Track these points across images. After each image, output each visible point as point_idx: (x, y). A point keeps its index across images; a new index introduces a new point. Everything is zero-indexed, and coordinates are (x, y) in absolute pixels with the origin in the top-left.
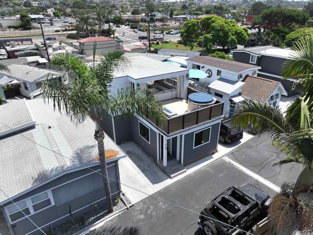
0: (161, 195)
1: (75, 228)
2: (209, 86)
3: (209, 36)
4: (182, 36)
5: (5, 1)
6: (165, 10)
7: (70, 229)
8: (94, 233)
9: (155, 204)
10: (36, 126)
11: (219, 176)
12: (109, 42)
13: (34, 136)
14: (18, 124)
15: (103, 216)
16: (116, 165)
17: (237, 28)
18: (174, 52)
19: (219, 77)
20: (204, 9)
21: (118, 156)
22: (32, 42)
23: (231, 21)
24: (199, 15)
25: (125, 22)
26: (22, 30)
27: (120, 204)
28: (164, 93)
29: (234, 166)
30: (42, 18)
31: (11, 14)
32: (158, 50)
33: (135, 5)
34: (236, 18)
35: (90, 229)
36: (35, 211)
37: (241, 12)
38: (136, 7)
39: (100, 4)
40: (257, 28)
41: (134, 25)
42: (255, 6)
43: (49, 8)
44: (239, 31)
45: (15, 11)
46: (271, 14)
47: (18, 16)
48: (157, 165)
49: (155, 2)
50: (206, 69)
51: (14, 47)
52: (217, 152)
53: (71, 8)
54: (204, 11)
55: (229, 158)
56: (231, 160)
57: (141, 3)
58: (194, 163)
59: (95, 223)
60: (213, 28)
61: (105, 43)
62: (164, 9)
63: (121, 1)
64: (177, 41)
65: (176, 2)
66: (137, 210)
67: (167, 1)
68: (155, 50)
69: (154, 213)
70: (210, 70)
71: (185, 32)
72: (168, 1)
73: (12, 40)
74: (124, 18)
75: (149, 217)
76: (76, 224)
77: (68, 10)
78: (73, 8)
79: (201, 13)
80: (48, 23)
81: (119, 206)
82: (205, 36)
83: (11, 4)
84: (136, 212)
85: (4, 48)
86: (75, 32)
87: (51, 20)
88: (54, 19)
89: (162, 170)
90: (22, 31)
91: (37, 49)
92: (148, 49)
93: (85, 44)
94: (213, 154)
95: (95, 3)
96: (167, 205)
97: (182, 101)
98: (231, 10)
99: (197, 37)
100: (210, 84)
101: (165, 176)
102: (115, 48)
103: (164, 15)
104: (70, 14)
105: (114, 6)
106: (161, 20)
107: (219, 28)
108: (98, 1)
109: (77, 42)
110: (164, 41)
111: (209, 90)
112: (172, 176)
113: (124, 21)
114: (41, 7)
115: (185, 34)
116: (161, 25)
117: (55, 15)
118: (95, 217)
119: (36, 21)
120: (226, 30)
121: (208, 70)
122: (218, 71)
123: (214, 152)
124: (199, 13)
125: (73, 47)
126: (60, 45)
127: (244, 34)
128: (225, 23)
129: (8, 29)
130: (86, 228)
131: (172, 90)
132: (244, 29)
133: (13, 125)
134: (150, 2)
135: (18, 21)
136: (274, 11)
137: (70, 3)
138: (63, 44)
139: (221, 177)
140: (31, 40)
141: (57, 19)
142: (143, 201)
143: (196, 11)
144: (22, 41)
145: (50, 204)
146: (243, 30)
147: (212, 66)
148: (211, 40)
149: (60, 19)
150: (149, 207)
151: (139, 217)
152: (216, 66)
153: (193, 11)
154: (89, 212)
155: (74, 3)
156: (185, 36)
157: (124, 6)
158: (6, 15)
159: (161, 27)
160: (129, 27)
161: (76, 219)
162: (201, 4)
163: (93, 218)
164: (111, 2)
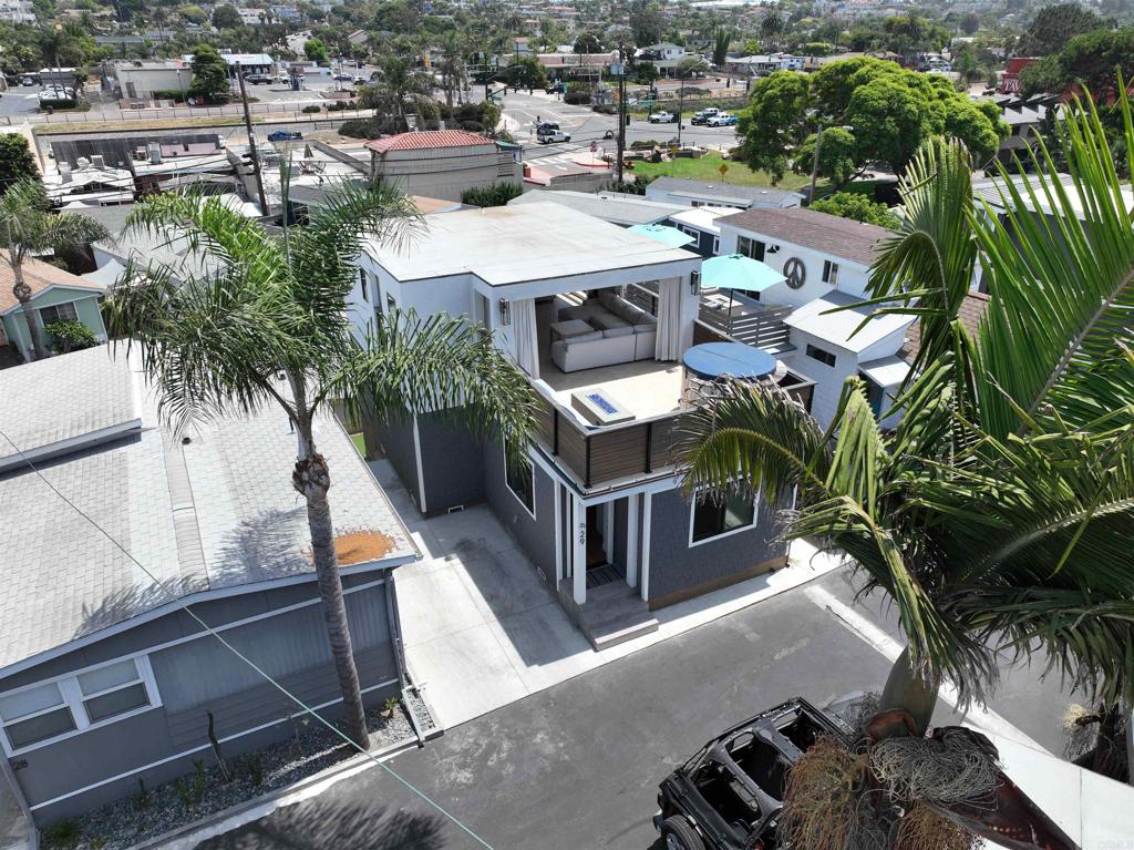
0: (546, 705)
1: (229, 791)
2: (788, 321)
3: (843, 132)
4: (741, 131)
5: (155, 8)
6: (699, 37)
7: (210, 794)
8: (290, 816)
9: (521, 737)
10: (142, 434)
11: (777, 657)
12: (473, 151)
13: (131, 466)
14: (87, 423)
15: (329, 761)
16: (384, 585)
17: (955, 103)
18: (706, 190)
19: (829, 287)
20: (847, 33)
21: (388, 556)
22: (218, 147)
23: (933, 79)
24: (824, 55)
25: (549, 78)
26: (197, 105)
27: (399, 723)
28: (604, 337)
29: (841, 622)
30: (268, 66)
31: (167, 51)
32: (647, 182)
33: (593, 20)
34: (966, 66)
35: (278, 801)
36: (93, 719)
37: (990, 44)
38: (596, 27)
39: (469, 14)
40: (1045, 103)
41: (578, 92)
42: (1048, 18)
43: (294, 29)
44: (961, 117)
45: (184, 39)
46: (1099, 51)
47: (188, 58)
48: (556, 598)
49: (667, 7)
50: (783, 256)
51: (160, 163)
52: (788, 566)
53: (368, 28)
54: (848, 38)
55: (828, 591)
56: (837, 598)
57: (617, 13)
58: (693, 602)
59: (297, 781)
60: (861, 105)
61: (459, 152)
62: (697, 33)
63: (545, 5)
64: (730, 152)
65: (746, 6)
66: (453, 753)
67: (710, 4)
68: (637, 181)
69: (510, 768)
70: (797, 261)
71: (756, 118)
72: (716, 3)
73: (156, 140)
74: (547, 66)
75: (488, 779)
76: (236, 781)
77: (358, 38)
78: (376, 30)
79: (834, 47)
80: (285, 82)
81: (392, 732)
82: (827, 136)
83: (174, 18)
84: (448, 760)
85: (128, 167)
86: (369, 113)
87: (293, 72)
88: (306, 70)
89: (569, 616)
90: (195, 110)
91: (233, 172)
92: (616, 176)
93: (389, 156)
94: (772, 571)
95: (450, 13)
96: (561, 745)
97: (669, 372)
98: (953, 35)
99: (800, 136)
100: (790, 313)
101: (577, 638)
102: (495, 172)
103: (696, 56)
104: (362, 50)
105: (514, 23)
106: (681, 73)
107: (885, 102)
108: (462, 4)
109: (365, 147)
110: (681, 148)
111: (787, 333)
112: (599, 641)
113: (545, 76)
114: (268, 29)
115: (753, 126)
116: (677, 91)
117: (313, 54)
118: (304, 761)
119: (247, 74)
120: (910, 111)
121: (792, 259)
122: (827, 264)
123: (774, 566)
124: (827, 48)
125: (352, 166)
126: (307, 159)
127: (981, 129)
128: (910, 85)
129: (152, 103)
130: (266, 796)
131: (637, 328)
132: (986, 110)
133: (69, 427)
134: (649, 8)
135: (186, 74)
136: (1112, 38)
137: (366, 12)
138: (318, 155)
139: (784, 658)
140: (214, 139)
141: (314, 67)
142: (481, 723)
143: (816, 39)
144: (186, 142)
145: (146, 702)
146: (979, 114)
147: (808, 245)
148: (848, 151)
149: (327, 69)
150: (495, 746)
151: (453, 775)
152: (820, 248)
153: (803, 40)
154: (286, 742)
155: (381, 13)
156: (754, 134)
157: (555, 21)
158: (153, 55)
159: (676, 97)
160: (562, 96)
161: (240, 761)
162: (840, 12)
163: (294, 764)
164: (510, 9)
